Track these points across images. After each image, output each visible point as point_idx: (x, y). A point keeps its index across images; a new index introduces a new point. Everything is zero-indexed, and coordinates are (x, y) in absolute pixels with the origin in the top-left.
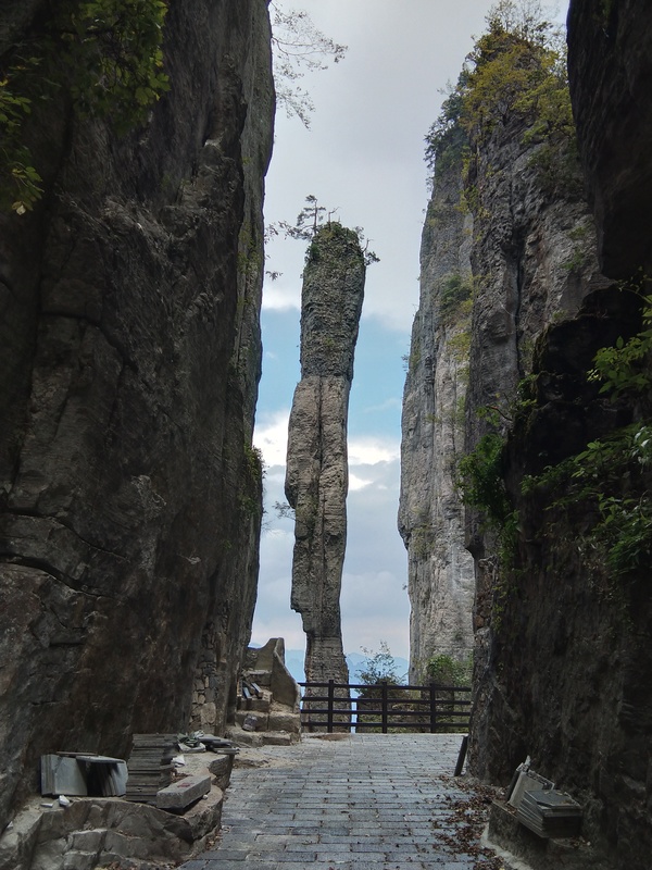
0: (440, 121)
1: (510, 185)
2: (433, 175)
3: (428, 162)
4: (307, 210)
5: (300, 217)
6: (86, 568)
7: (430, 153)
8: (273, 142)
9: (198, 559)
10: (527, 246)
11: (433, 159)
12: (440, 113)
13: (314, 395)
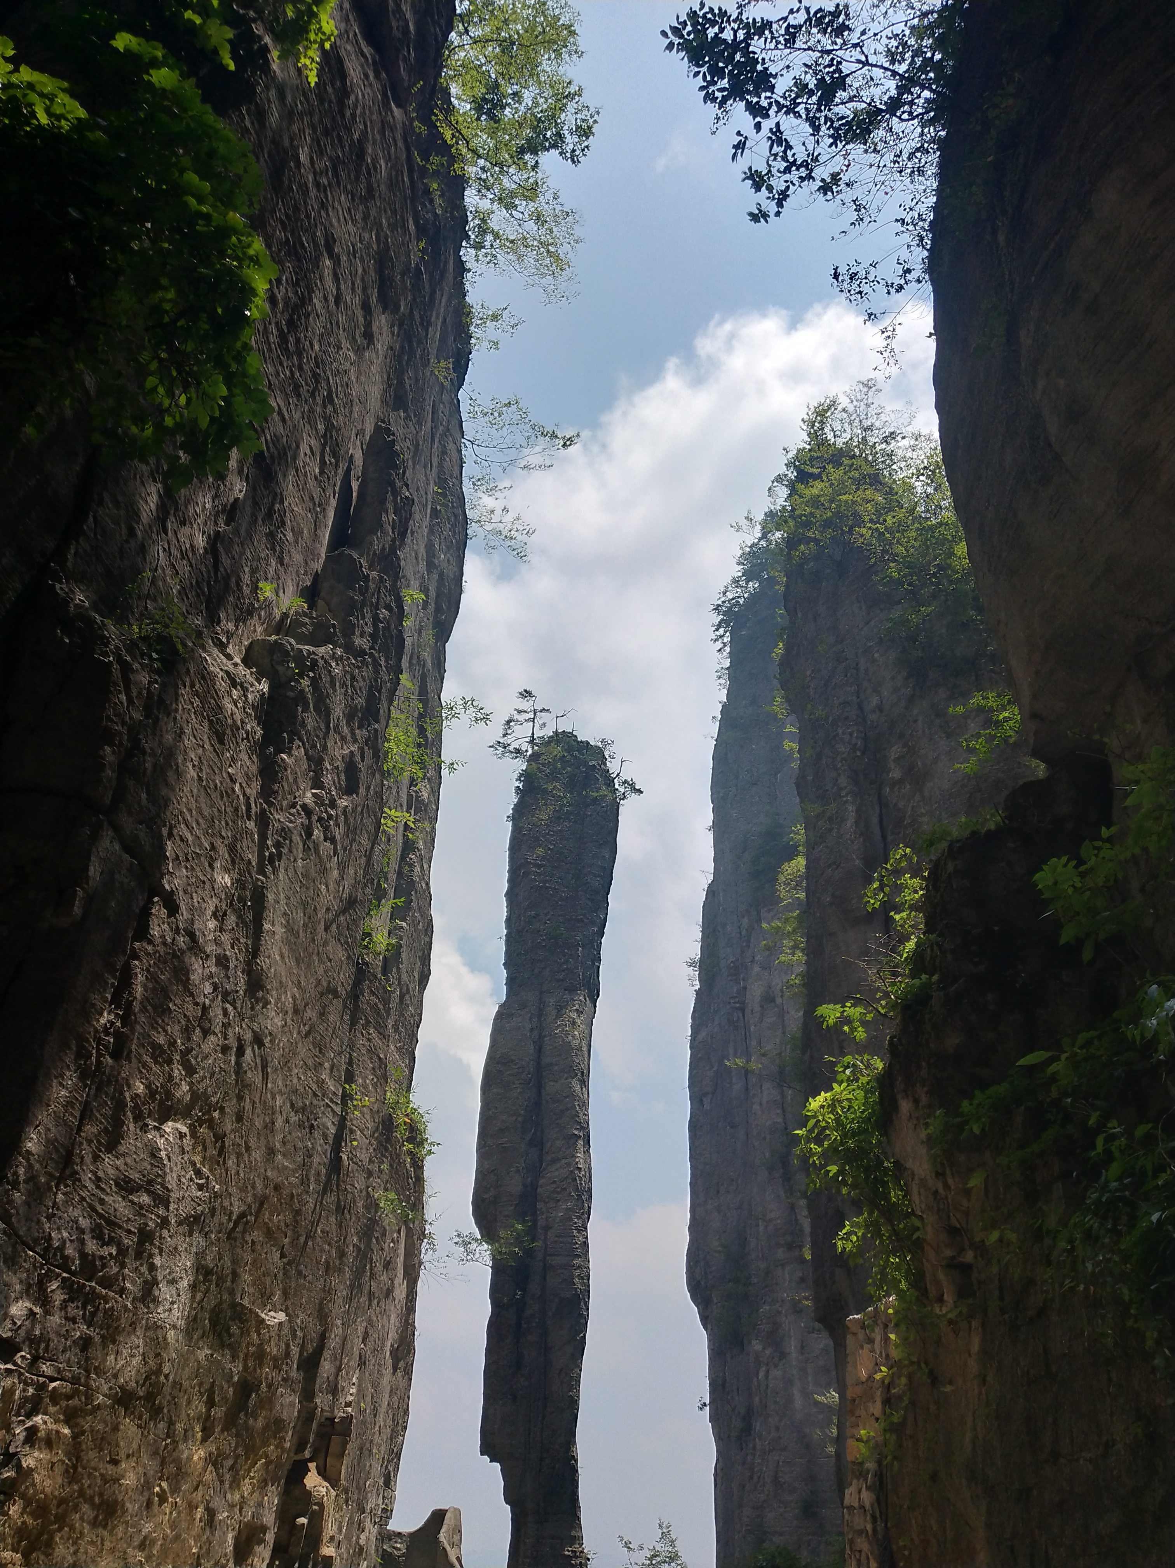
0: (736, 581)
1: (857, 669)
2: (727, 663)
3: (719, 645)
4: (519, 712)
5: (508, 722)
6: (31, 1314)
7: (721, 631)
8: (461, 592)
9: (281, 1316)
10: (892, 765)
11: (727, 639)
12: (736, 571)
13: (528, 1026)
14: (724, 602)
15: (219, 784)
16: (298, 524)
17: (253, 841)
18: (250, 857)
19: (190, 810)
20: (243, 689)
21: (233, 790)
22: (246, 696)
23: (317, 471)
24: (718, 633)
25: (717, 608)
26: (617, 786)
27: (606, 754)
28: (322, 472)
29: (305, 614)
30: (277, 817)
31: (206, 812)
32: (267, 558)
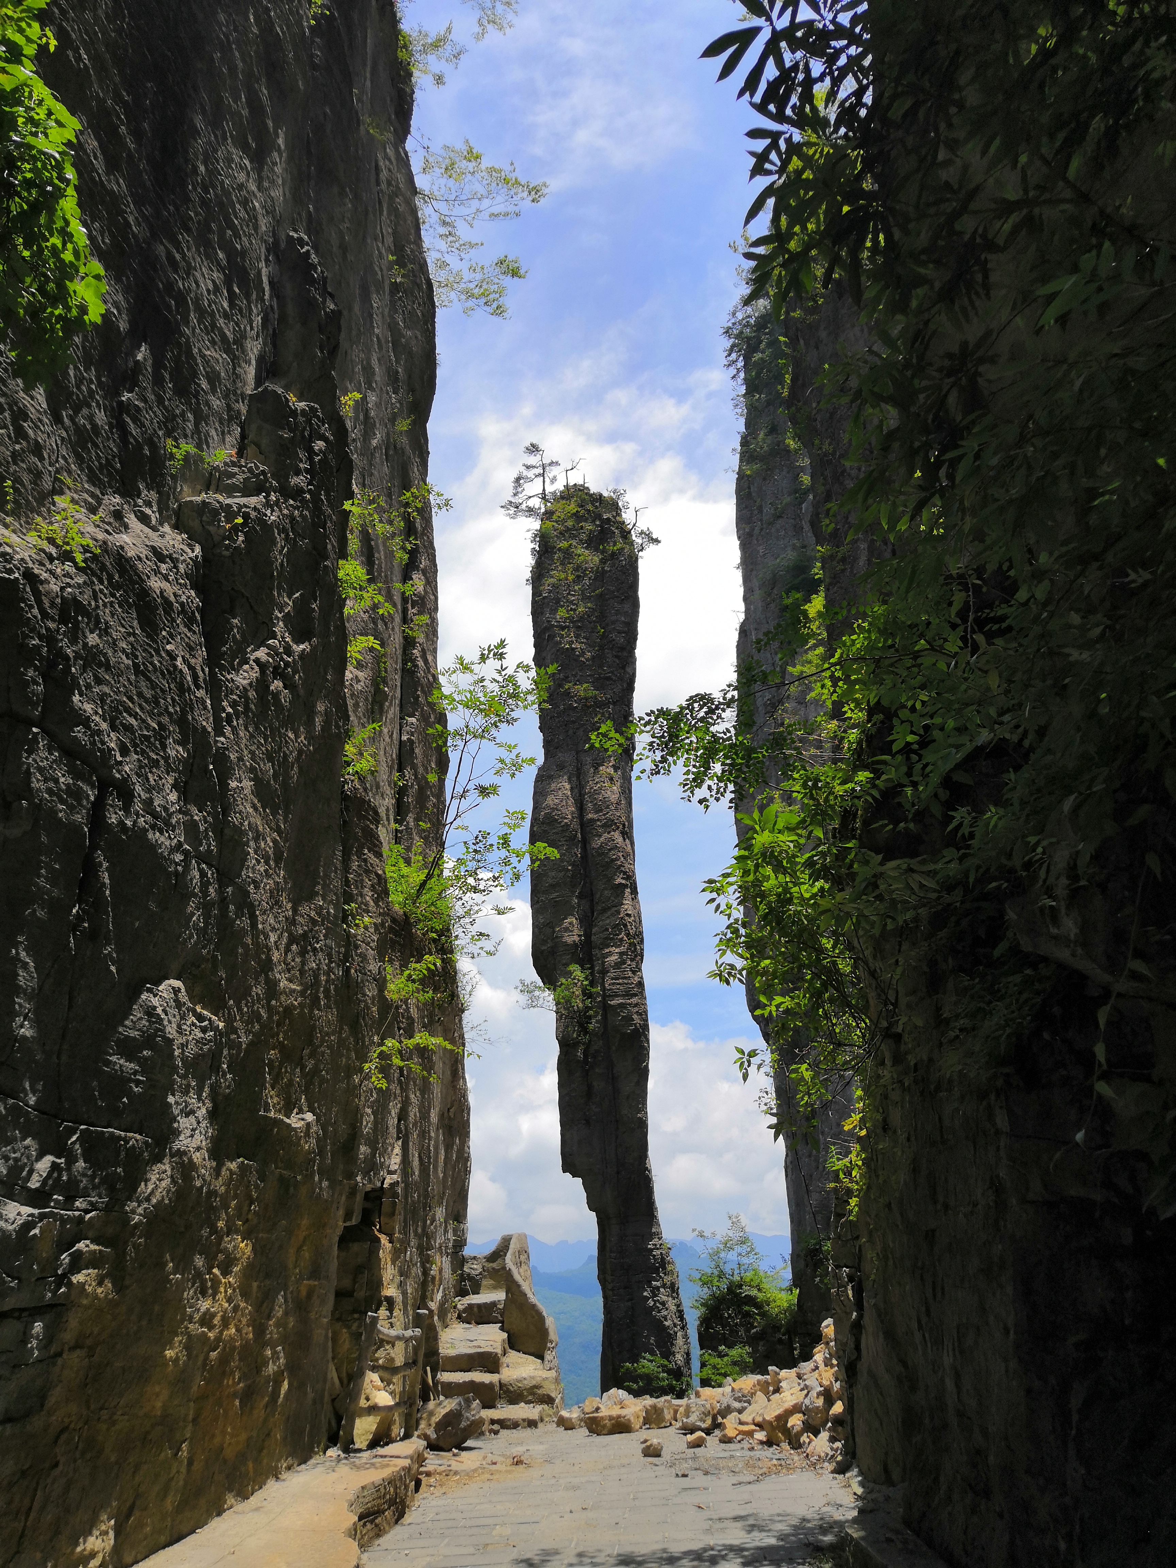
0: (745, 300)
2: (743, 390)
3: (732, 371)
4: (528, 467)
5: (518, 480)
6: (56, 1165)
7: (734, 356)
9: (309, 1117)
12: (744, 287)
13: (569, 785)
14: (734, 324)
15: (158, 664)
16: (212, 367)
17: (205, 708)
18: (204, 723)
19: (130, 699)
20: (173, 562)
21: (175, 667)
22: (175, 567)
23: (226, 305)
24: (730, 358)
25: (727, 332)
26: (634, 538)
27: (620, 504)
28: (232, 305)
29: (234, 464)
30: (229, 677)
31: (148, 694)
32: (183, 414)
